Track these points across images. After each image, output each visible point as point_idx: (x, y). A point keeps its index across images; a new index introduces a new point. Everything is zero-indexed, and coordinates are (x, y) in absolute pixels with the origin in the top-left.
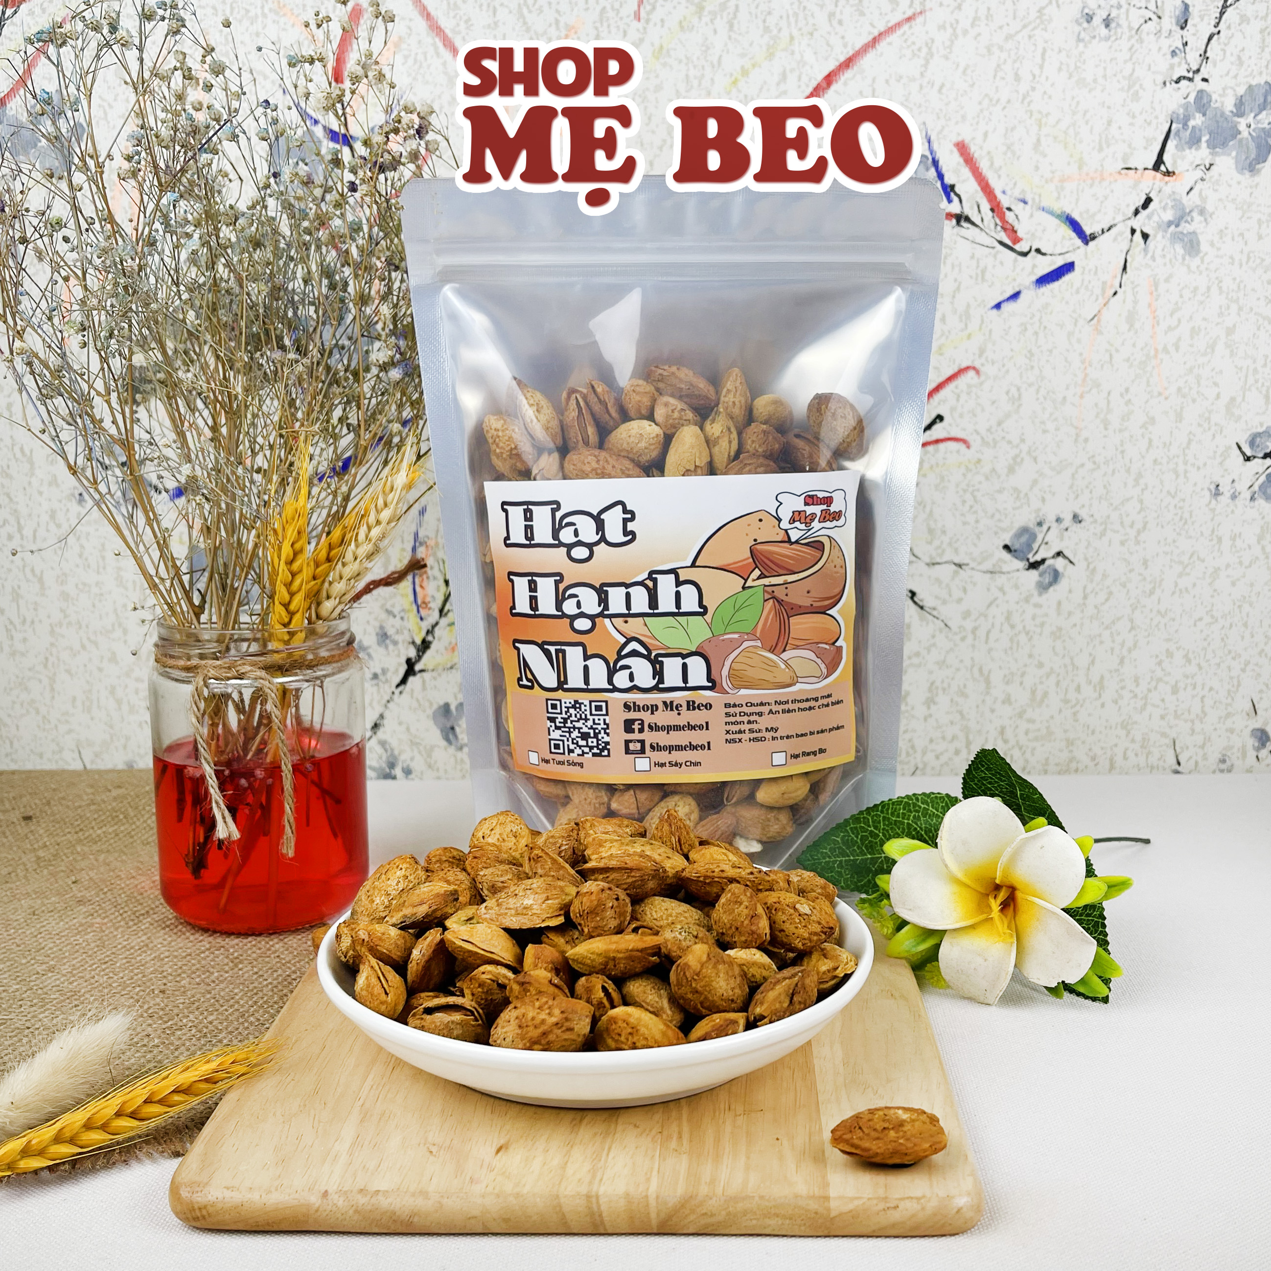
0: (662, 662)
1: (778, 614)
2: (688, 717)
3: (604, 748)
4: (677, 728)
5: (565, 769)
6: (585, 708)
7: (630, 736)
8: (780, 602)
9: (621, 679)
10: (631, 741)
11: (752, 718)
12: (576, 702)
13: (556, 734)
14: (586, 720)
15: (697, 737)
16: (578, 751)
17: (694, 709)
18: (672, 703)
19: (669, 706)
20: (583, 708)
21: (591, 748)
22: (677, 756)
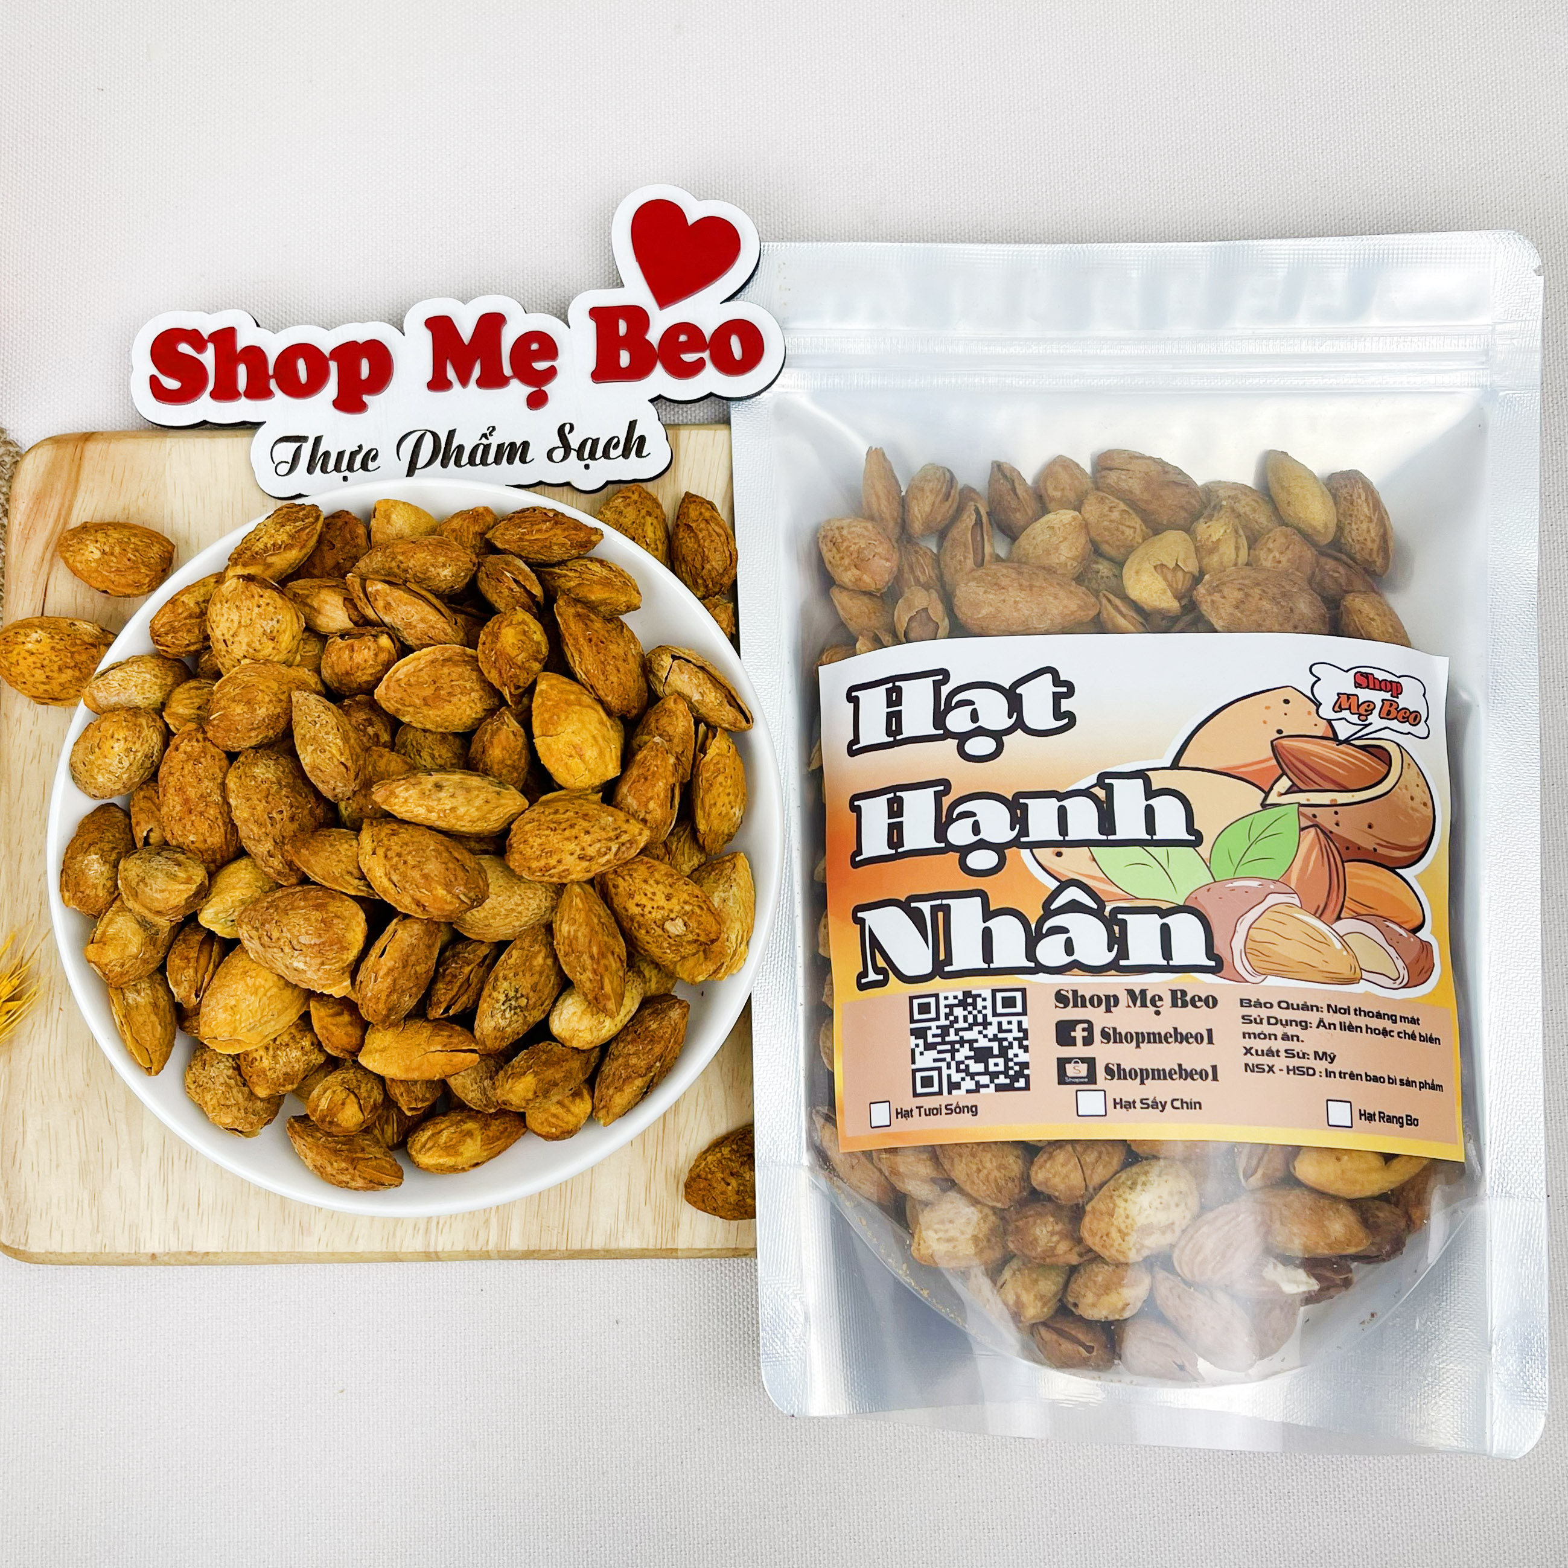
0: (1125, 921)
1: (1325, 852)
2: (1171, 1018)
3: (1019, 1075)
4: (1155, 1038)
5: (943, 1121)
6: (985, 1005)
7: (1067, 1052)
8: (1328, 834)
9: (1050, 951)
10: (1069, 1060)
11: (1292, 1030)
12: (967, 994)
13: (926, 1060)
14: (986, 1024)
15: (1193, 1056)
16: (969, 1084)
17: (1185, 1005)
18: (1143, 992)
19: (1138, 998)
20: (980, 1003)
21: (994, 1076)
22: (1155, 1089)
